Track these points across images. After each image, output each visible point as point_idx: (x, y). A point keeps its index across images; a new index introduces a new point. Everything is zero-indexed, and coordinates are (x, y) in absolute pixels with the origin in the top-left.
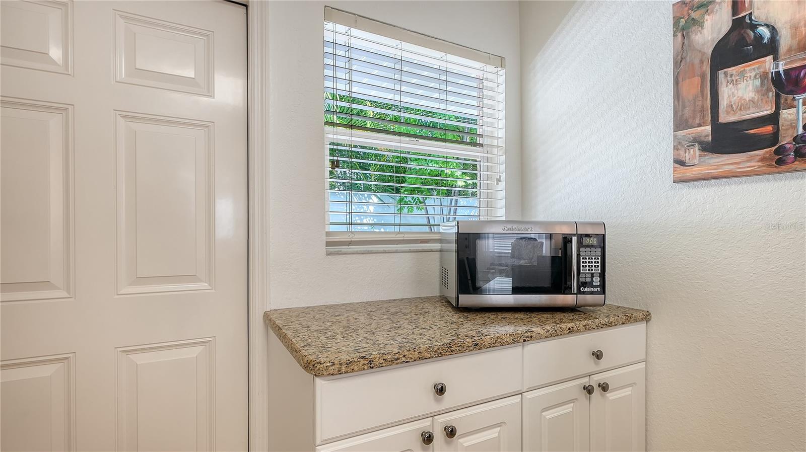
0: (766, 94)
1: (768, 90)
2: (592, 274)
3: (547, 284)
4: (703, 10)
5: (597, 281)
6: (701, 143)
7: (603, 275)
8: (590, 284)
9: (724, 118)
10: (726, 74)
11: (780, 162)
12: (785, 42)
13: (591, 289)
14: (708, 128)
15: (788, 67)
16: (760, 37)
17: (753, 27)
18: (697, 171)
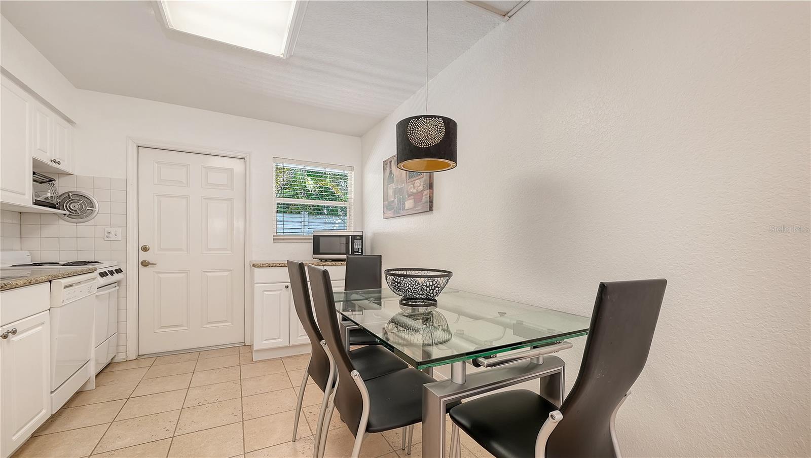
1: (393, 193)
2: (359, 249)
3: (344, 251)
4: (386, 166)
5: (360, 251)
6: (387, 207)
7: (362, 249)
8: (358, 252)
9: (389, 200)
10: (389, 186)
11: (395, 214)
12: (395, 180)
14: (387, 202)
15: (395, 187)
17: (392, 174)
18: (387, 215)
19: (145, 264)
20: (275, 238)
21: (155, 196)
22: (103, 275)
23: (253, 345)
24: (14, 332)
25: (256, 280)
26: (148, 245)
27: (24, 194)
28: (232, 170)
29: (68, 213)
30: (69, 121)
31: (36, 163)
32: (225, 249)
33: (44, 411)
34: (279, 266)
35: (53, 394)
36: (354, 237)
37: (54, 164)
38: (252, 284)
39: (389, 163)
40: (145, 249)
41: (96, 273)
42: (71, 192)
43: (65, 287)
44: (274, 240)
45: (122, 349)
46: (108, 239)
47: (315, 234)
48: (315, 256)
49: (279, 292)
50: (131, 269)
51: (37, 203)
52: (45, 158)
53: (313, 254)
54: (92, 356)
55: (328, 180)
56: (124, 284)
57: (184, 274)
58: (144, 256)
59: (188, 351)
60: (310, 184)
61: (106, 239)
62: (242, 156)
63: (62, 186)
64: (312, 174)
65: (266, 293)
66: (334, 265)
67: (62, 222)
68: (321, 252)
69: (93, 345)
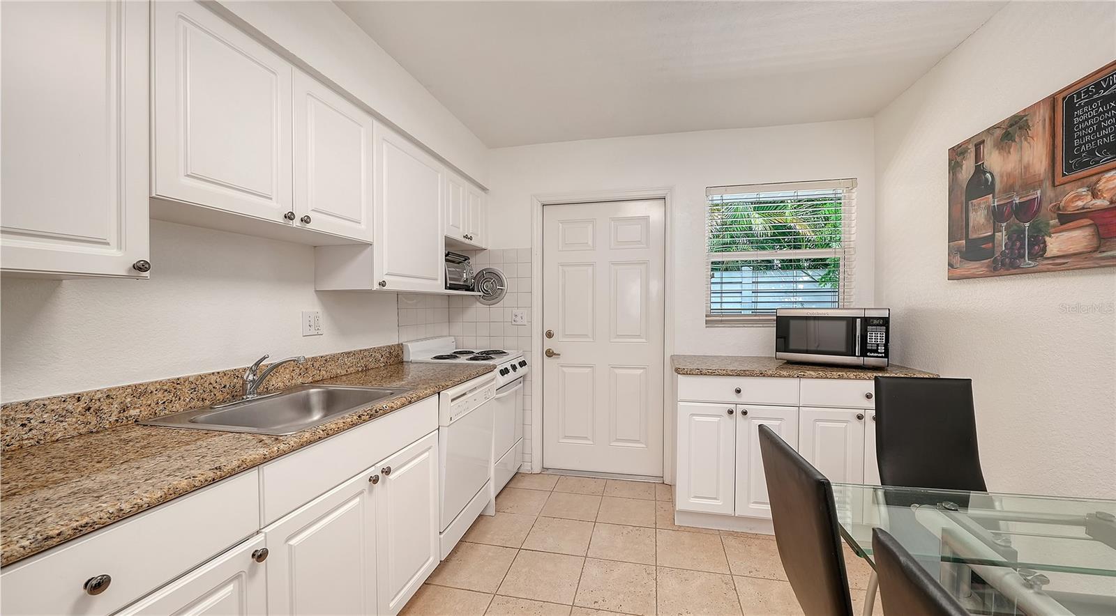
0: (988, 221)
1: (990, 218)
2: (878, 345)
3: (843, 349)
4: (962, 157)
5: (881, 349)
6: (961, 252)
7: (886, 345)
8: (876, 351)
9: (973, 236)
10: (972, 203)
11: (995, 269)
12: (998, 186)
13: (876, 355)
14: (964, 241)
15: (998, 203)
16: (987, 180)
17: (985, 173)
18: (959, 272)
19: (550, 354)
20: (707, 318)
21: (560, 267)
22: (504, 372)
23: (675, 485)
24: (387, 471)
25: (681, 396)
26: (554, 330)
27: (436, 280)
28: (646, 218)
29: (481, 294)
30: (484, 189)
31: (449, 242)
32: (639, 336)
33: (431, 559)
34: (717, 375)
35: (442, 536)
36: (866, 321)
37: (467, 241)
38: (675, 401)
39: (973, 149)
40: (550, 335)
41: (497, 371)
42: (485, 270)
43: (452, 400)
44: (707, 322)
45: (527, 458)
46: (515, 323)
47: (781, 313)
48: (780, 354)
49: (716, 419)
50: (535, 359)
51: (452, 287)
52: (458, 236)
53: (776, 351)
54: (492, 474)
55: (787, 212)
56: (528, 378)
57: (589, 369)
58: (548, 344)
59: (593, 475)
60: (759, 223)
61: (514, 323)
62: (660, 193)
63: (477, 265)
64: (760, 206)
65: (697, 418)
66: (822, 378)
67: (478, 304)
68: (792, 347)
69: (493, 460)
